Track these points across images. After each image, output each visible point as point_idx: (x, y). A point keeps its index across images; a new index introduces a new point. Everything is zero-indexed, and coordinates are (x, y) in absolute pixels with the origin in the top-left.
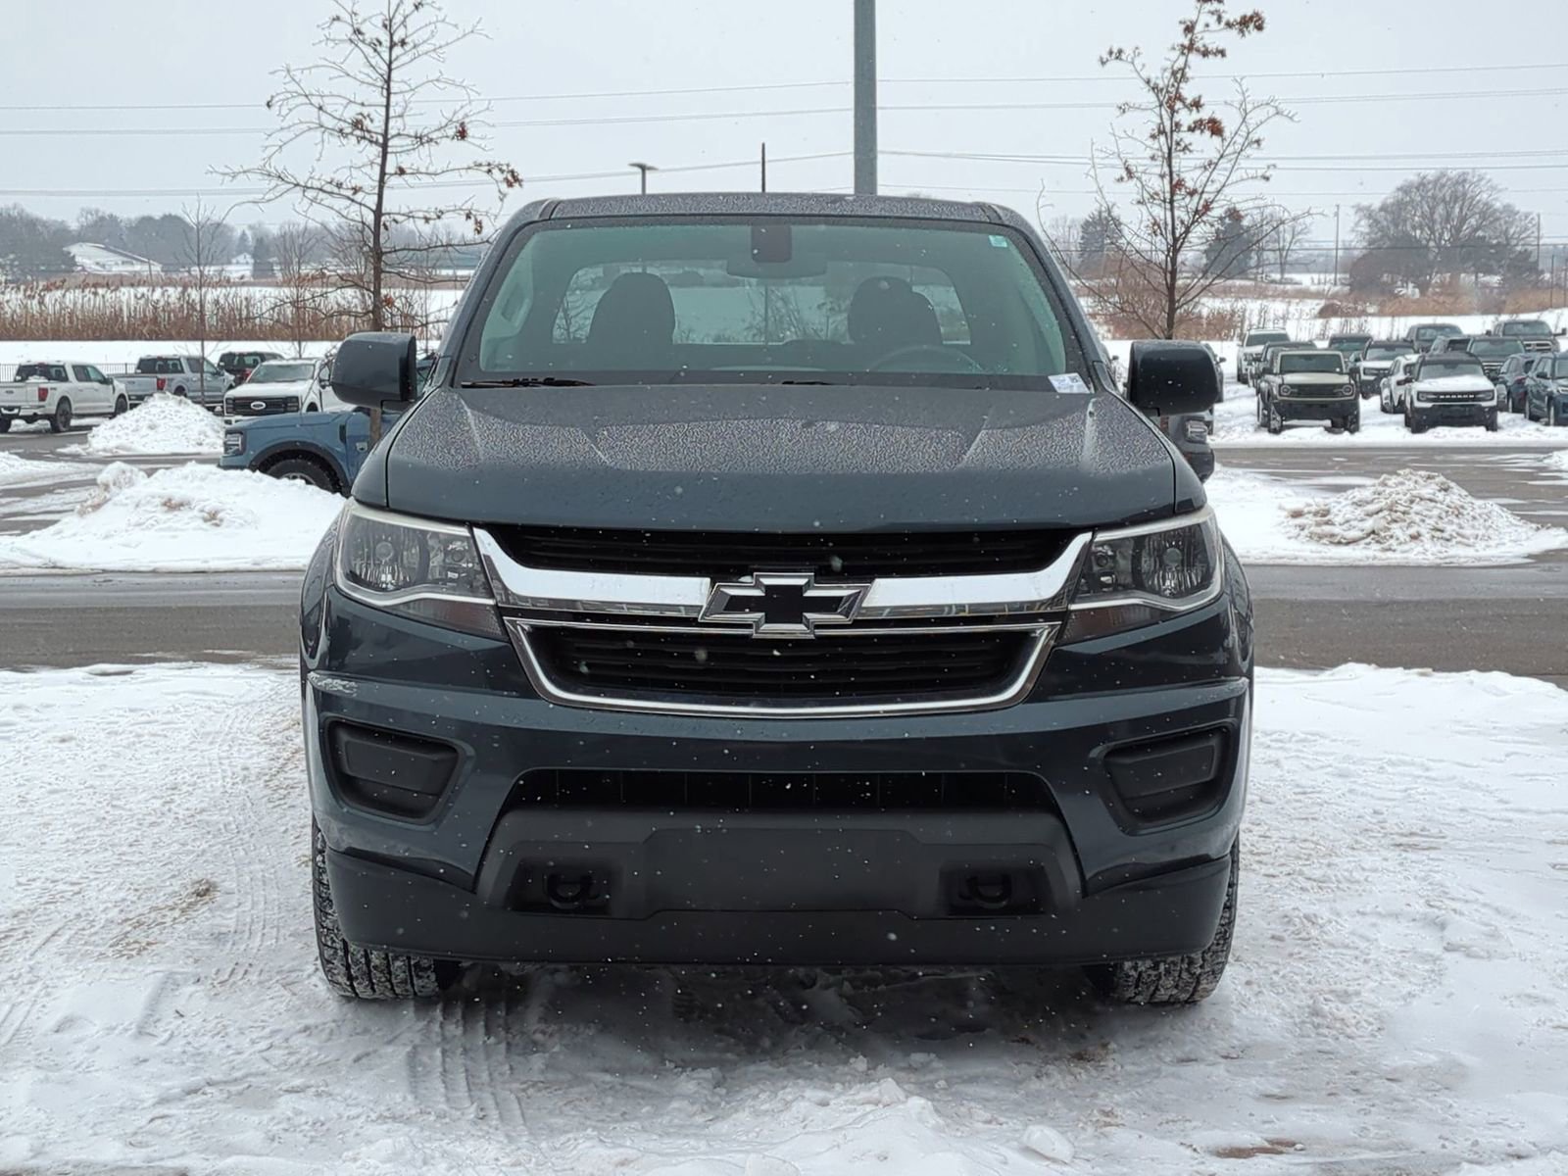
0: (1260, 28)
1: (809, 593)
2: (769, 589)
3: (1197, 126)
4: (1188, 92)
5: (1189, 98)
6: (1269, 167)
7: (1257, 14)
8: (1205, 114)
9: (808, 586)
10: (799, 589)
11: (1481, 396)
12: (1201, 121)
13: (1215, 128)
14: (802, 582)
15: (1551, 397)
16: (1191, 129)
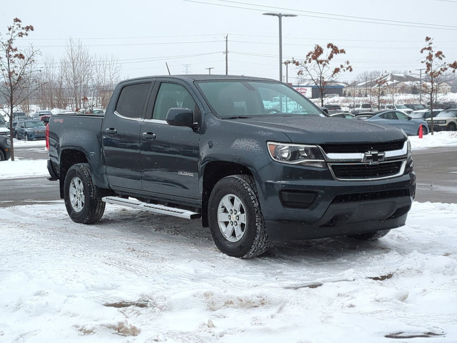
0: (32, 30)
1: (378, 155)
2: (373, 154)
3: (16, 56)
4: (13, 46)
5: (14, 48)
6: (41, 68)
7: (31, 26)
8: (18, 53)
9: (378, 154)
10: (377, 154)
11: (7, 133)
12: (17, 55)
13: (21, 56)
14: (377, 153)
15: (26, 133)
16: (15, 57)
